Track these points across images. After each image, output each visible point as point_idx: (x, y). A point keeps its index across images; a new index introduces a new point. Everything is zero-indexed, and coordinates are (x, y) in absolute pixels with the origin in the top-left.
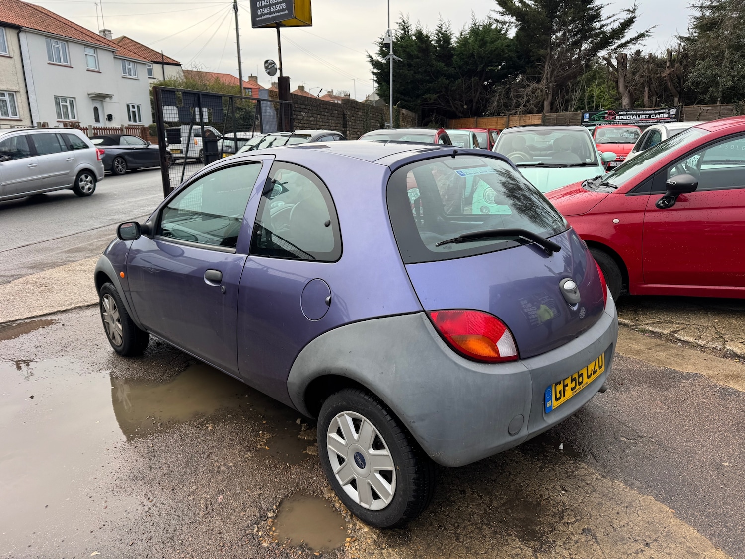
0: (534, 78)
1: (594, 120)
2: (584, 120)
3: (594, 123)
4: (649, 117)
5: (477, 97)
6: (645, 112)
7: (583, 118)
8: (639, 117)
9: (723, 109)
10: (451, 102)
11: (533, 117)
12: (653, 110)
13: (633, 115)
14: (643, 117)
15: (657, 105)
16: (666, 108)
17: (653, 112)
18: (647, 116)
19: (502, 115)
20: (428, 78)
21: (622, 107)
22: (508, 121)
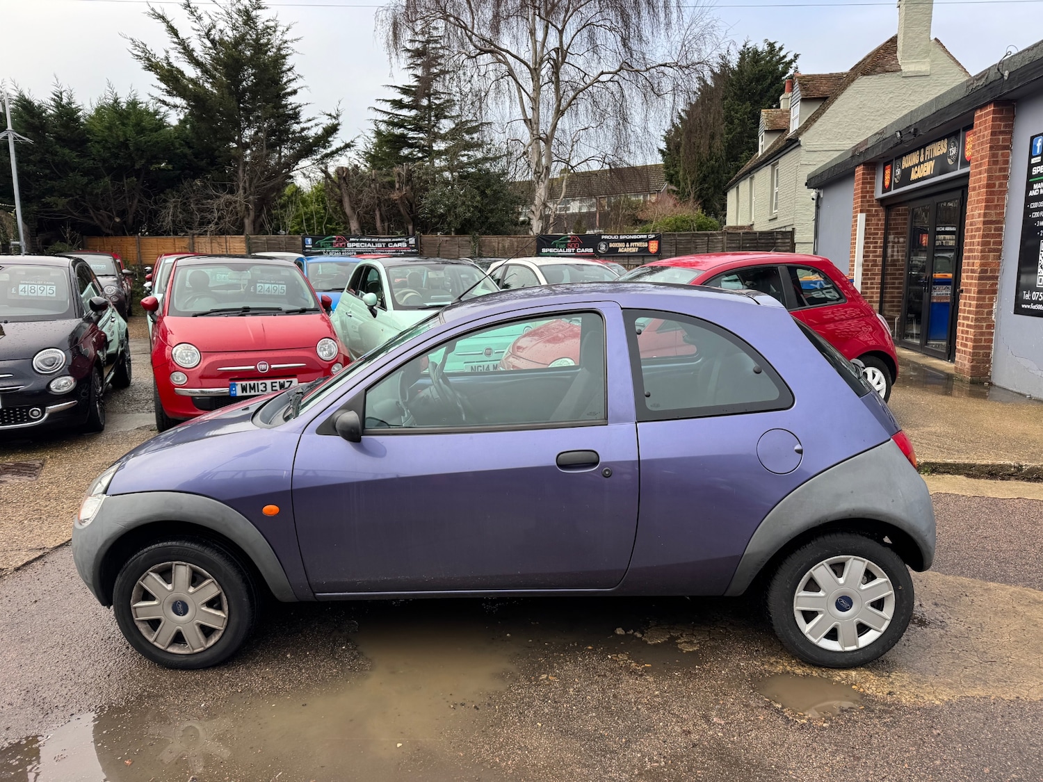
0: (224, 187)
1: (319, 247)
2: (306, 246)
3: (319, 251)
4: (387, 246)
5: (134, 207)
6: (380, 240)
7: (304, 243)
8: (374, 245)
9: (461, 240)
10: (91, 211)
11: (231, 240)
12: (390, 238)
13: (367, 242)
14: (379, 245)
15: (390, 232)
16: (402, 237)
17: (390, 240)
18: (384, 244)
19: (182, 234)
20: (48, 171)
21: (351, 233)
22: (194, 243)
